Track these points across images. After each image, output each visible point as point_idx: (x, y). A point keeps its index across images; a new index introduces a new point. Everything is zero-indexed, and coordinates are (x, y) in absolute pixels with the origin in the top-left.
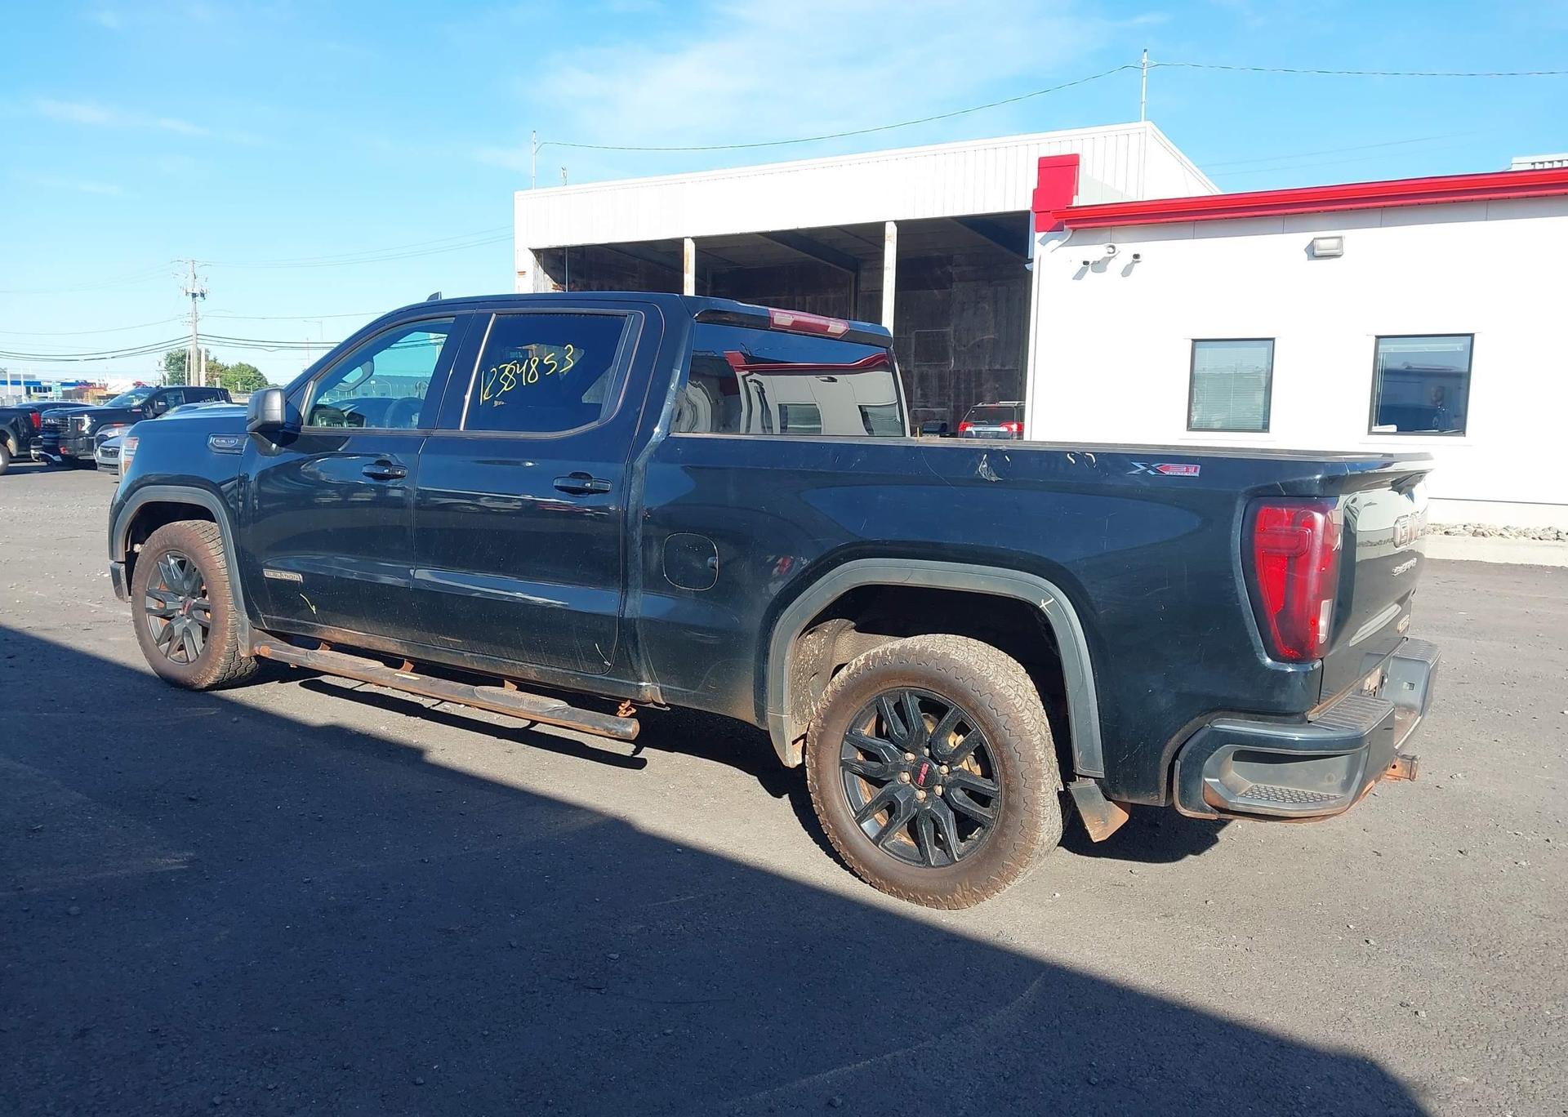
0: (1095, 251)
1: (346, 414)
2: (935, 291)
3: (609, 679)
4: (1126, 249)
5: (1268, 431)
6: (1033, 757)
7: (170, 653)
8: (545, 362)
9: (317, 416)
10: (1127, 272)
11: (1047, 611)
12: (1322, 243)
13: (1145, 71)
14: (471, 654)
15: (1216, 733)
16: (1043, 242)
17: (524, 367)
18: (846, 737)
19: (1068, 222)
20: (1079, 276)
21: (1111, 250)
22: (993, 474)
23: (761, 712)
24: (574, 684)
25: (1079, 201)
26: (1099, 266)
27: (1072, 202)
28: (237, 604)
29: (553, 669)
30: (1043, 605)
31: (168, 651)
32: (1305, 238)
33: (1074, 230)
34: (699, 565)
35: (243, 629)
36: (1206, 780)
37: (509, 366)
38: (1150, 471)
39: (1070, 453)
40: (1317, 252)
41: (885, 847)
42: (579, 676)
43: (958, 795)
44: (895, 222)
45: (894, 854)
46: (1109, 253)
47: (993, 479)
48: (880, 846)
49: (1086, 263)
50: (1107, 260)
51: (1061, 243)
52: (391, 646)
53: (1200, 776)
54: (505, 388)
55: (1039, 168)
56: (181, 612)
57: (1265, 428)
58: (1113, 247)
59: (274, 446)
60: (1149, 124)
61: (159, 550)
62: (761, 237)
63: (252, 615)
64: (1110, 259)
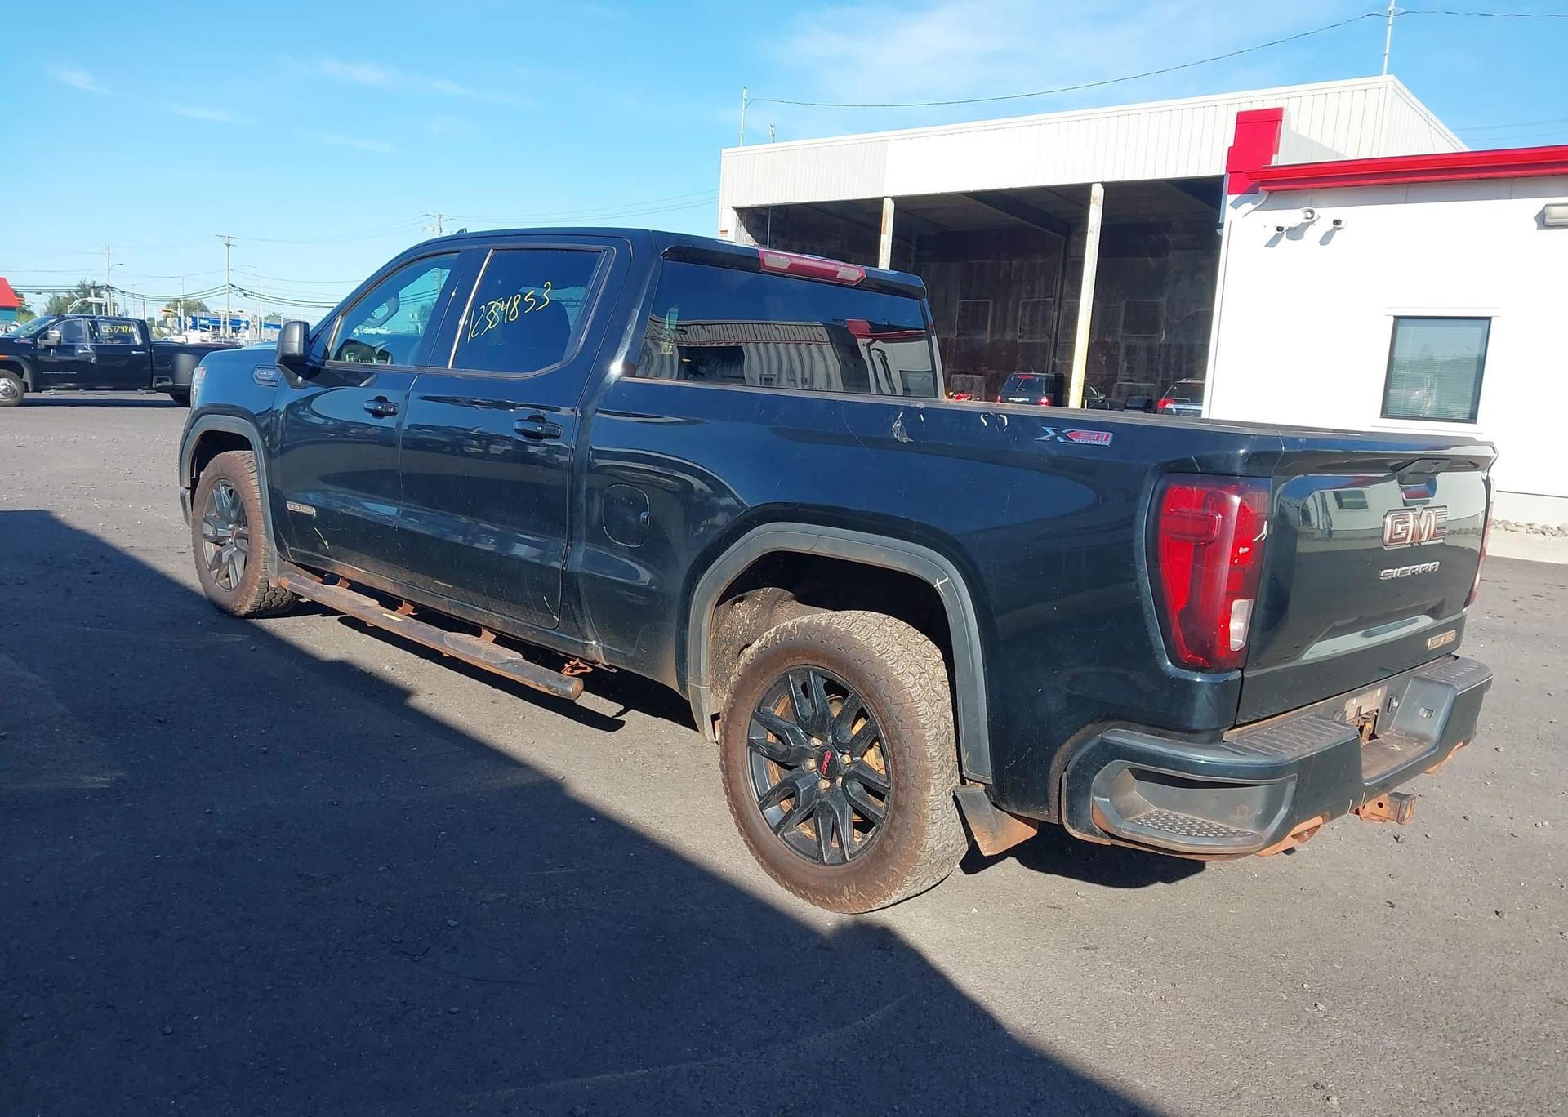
0: (1292, 217)
1: (377, 351)
2: (1150, 259)
3: (559, 634)
4: (1326, 214)
5: (1475, 422)
6: (924, 754)
7: (218, 579)
8: (525, 299)
9: (344, 352)
10: (1326, 239)
11: (941, 591)
12: (1555, 211)
13: (1391, 19)
14: (449, 599)
15: (1104, 745)
16: (1235, 205)
17: (508, 305)
18: (754, 716)
19: (1263, 183)
20: (1272, 243)
21: (1309, 215)
22: (905, 434)
23: (682, 681)
24: (530, 637)
25: (1278, 160)
26: (1296, 233)
27: (1270, 163)
28: (267, 535)
29: (514, 620)
30: (937, 585)
31: (217, 577)
32: (1535, 205)
33: (1271, 192)
34: (633, 520)
35: (272, 560)
36: (1096, 798)
37: (496, 303)
38: (1059, 438)
39: (984, 414)
40: (1548, 221)
41: (784, 838)
42: (536, 630)
43: (856, 787)
44: (1102, 183)
45: (791, 846)
46: (1308, 218)
47: (904, 440)
48: (779, 836)
49: (1279, 229)
50: (1304, 226)
51: (1255, 206)
52: (386, 585)
53: (1088, 793)
54: (489, 327)
55: (1237, 124)
56: (230, 540)
57: (1472, 418)
58: (1312, 212)
59: (300, 379)
60: (1392, 77)
61: (212, 478)
62: (964, 197)
63: (280, 546)
64: (1308, 225)
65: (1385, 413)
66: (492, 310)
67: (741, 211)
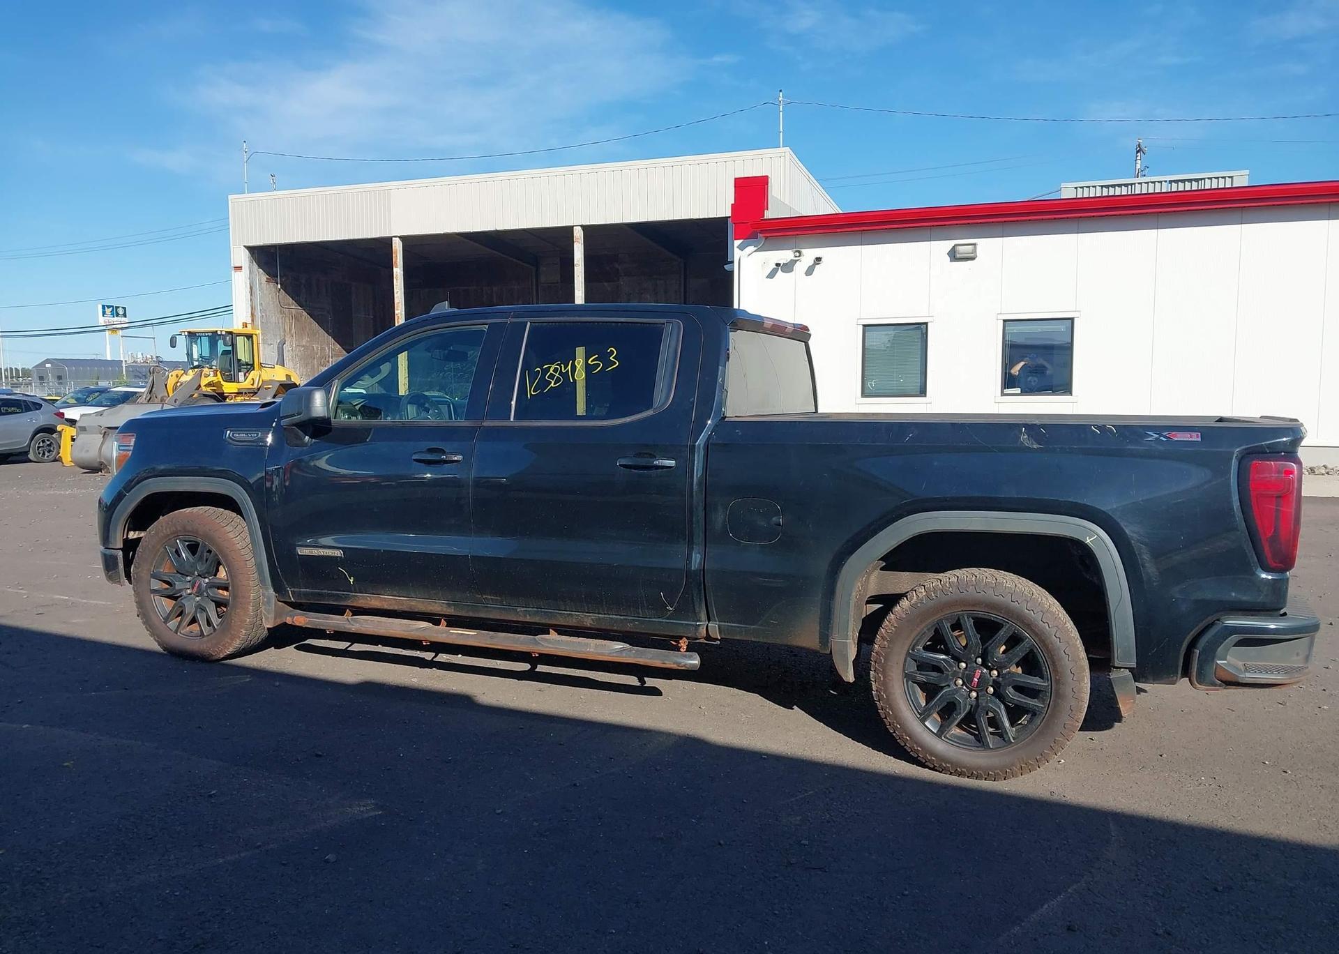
0: (785, 255)
1: (357, 407)
3: (668, 621)
4: (809, 254)
5: (925, 396)
6: (1079, 656)
7: (181, 627)
8: (589, 362)
9: (339, 411)
10: (809, 272)
11: (1091, 545)
12: (960, 249)
13: (780, 107)
14: (525, 609)
15: (1227, 627)
16: (741, 248)
17: (569, 367)
18: (908, 654)
19: (762, 232)
20: (772, 275)
21: (798, 254)
23: (825, 638)
24: (629, 627)
25: (770, 214)
26: (788, 267)
27: (764, 216)
28: (262, 581)
29: (611, 616)
30: (1088, 541)
31: (178, 627)
32: (948, 245)
33: (766, 238)
34: (762, 523)
35: (269, 602)
36: (1218, 662)
37: (553, 367)
38: (1161, 438)
39: (1094, 426)
40: (958, 256)
41: (947, 738)
42: (637, 621)
43: (1010, 692)
44: (581, 226)
45: (955, 742)
46: (796, 257)
47: (1035, 446)
48: (943, 738)
49: (778, 265)
50: (793, 263)
51: (756, 248)
52: (436, 606)
53: (1213, 659)
54: (552, 385)
55: (735, 187)
56: (189, 591)
57: (922, 392)
58: (799, 252)
59: (307, 438)
60: (787, 149)
61: (168, 535)
62: (457, 236)
63: (278, 588)
64: (796, 261)
65: (865, 394)
66: (551, 371)
67: (253, 250)
